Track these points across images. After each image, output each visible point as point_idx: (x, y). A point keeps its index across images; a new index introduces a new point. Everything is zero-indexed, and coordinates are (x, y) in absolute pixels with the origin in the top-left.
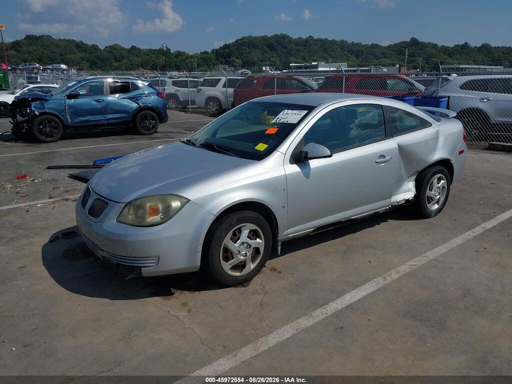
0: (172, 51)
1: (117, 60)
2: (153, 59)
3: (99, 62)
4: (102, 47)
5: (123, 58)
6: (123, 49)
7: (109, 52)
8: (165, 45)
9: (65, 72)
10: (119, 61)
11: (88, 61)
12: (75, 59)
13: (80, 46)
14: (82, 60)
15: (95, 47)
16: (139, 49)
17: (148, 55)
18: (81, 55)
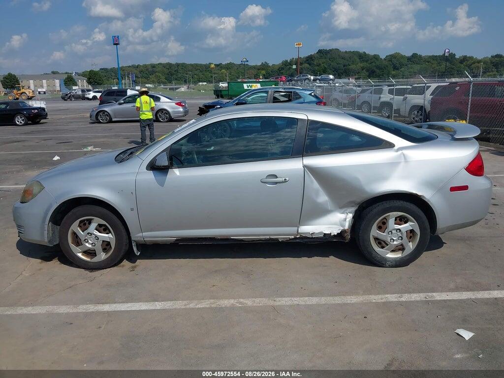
0: (457, 57)
1: (395, 68)
2: (433, 66)
3: (378, 71)
4: (383, 57)
5: (402, 65)
6: (403, 57)
7: (389, 61)
8: (447, 51)
9: (331, 82)
10: (398, 69)
11: (367, 71)
12: (356, 69)
13: (362, 57)
14: (363, 70)
15: (376, 57)
16: (420, 56)
17: (428, 62)
18: (362, 65)
